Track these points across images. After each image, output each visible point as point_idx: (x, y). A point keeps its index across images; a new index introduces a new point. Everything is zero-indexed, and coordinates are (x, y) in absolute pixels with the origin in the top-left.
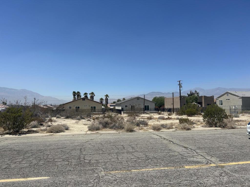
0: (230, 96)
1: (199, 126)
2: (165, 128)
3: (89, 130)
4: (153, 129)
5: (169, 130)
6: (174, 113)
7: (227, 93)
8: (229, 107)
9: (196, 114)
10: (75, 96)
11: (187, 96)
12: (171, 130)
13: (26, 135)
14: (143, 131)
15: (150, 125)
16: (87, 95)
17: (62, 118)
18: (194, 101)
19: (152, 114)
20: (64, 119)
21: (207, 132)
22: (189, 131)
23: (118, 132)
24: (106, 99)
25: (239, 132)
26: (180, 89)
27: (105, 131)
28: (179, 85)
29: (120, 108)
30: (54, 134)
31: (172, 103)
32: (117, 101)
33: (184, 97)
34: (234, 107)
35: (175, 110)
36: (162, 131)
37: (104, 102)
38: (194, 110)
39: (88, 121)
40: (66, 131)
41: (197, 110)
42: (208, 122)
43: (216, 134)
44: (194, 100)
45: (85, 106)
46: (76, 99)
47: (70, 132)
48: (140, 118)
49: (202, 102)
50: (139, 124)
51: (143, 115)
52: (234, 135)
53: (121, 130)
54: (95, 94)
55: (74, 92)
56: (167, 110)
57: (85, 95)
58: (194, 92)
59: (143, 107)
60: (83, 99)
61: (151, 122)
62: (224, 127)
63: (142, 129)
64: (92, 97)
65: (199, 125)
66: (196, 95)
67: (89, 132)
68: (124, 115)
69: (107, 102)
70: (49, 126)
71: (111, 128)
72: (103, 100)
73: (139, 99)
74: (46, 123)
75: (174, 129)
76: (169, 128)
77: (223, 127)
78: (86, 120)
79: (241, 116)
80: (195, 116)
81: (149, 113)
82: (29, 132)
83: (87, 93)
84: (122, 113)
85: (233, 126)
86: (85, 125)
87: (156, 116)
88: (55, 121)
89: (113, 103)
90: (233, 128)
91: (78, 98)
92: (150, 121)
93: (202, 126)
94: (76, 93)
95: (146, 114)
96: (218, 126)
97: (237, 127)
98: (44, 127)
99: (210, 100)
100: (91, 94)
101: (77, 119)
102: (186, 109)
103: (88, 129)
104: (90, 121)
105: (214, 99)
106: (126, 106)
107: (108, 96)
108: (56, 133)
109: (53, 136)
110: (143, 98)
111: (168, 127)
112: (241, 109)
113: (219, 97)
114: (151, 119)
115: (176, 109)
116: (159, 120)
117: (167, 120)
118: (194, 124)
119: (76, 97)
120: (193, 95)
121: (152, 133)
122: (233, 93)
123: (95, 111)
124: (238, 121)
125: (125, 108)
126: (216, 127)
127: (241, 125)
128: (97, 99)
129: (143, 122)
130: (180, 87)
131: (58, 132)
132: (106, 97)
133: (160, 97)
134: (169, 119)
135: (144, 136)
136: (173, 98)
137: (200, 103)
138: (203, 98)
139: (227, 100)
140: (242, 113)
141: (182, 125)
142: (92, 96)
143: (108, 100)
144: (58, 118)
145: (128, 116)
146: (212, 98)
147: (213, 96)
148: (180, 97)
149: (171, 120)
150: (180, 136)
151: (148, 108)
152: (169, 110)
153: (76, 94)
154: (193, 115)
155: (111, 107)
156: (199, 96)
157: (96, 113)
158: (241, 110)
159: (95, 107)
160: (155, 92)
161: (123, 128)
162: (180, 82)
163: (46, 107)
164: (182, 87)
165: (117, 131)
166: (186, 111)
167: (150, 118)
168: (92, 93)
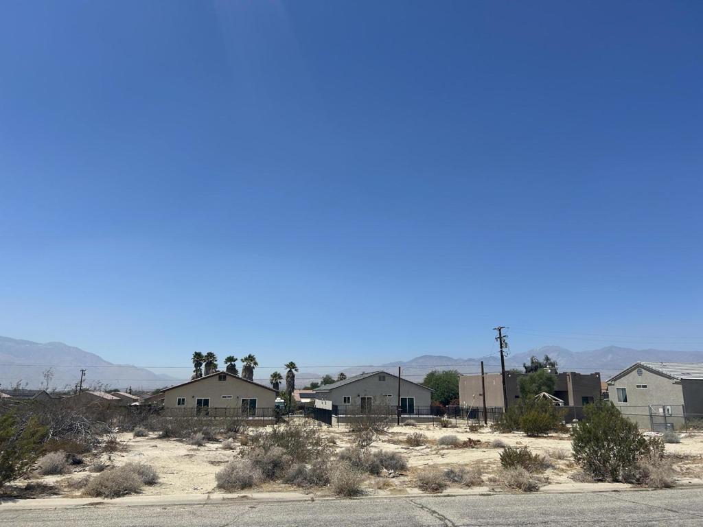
0: (647, 377)
1: (564, 477)
2: (456, 481)
3: (220, 487)
4: (420, 487)
5: (469, 491)
6: (486, 423)
7: (638, 367)
8: (647, 408)
9: (551, 429)
10: (201, 364)
11: (524, 370)
12: (477, 490)
13: (15, 502)
14: (389, 493)
15: (415, 469)
16: (236, 363)
17: (152, 435)
18: (543, 388)
19: (423, 426)
20: (156, 438)
21: (588, 502)
22: (532, 496)
23: (311, 495)
24: (288, 377)
25: (687, 500)
26: (501, 351)
27: (269, 492)
28: (499, 339)
29: (327, 405)
30: (106, 500)
31: (482, 393)
32: (322, 383)
33: (515, 374)
34: (661, 410)
35: (489, 415)
36: (448, 496)
37: (283, 384)
38: (544, 418)
39: (225, 448)
40: (148, 489)
41: (554, 416)
42: (591, 464)
43: (620, 510)
44: (544, 384)
45: (225, 398)
46: (201, 375)
47: (157, 494)
48: (386, 438)
49: (567, 392)
50: (377, 466)
51: (396, 429)
52: (675, 514)
53: (318, 490)
54: (257, 360)
55: (198, 356)
56: (467, 412)
57: (229, 363)
58: (541, 360)
59: (394, 402)
60: (222, 376)
61: (419, 454)
62: (639, 482)
63: (386, 485)
64: (249, 370)
65: (563, 470)
66: (548, 370)
67: (218, 495)
68: (338, 428)
69: (291, 386)
70: (101, 469)
71: (290, 481)
72: (280, 377)
73: (384, 377)
74: (95, 455)
75: (487, 486)
76: (470, 485)
77: (638, 480)
78: (220, 445)
79: (686, 437)
80: (549, 435)
81: (412, 421)
82: (29, 492)
83: (235, 358)
84: (334, 420)
85: (667, 479)
86: (212, 463)
87: (434, 432)
88: (126, 449)
89: (309, 386)
90: (668, 486)
91: (207, 373)
92: (414, 453)
93: (574, 478)
94: (202, 357)
95: (406, 425)
96: (620, 478)
97: (680, 482)
98: (84, 470)
99: (589, 387)
100: (246, 359)
101: (194, 441)
102: (522, 412)
103: (215, 484)
104: (231, 449)
105: (601, 381)
106: (346, 400)
107: (293, 368)
108: (113, 497)
109: (100, 511)
110: (397, 375)
111: (467, 478)
112: (682, 415)
113: (616, 379)
114: (418, 445)
115: (493, 411)
116: (443, 449)
117: (467, 449)
118: (548, 466)
119: (203, 367)
120: (539, 371)
121: (418, 501)
122: (654, 368)
123: (254, 415)
124: (678, 458)
125: (342, 405)
126: (616, 481)
127: (688, 473)
128: (262, 375)
129: (391, 459)
130: (501, 344)
131: (118, 494)
132: (290, 371)
133: (446, 374)
134: (471, 444)
135: (390, 514)
136: (483, 378)
137: (562, 394)
138: (568, 380)
139: (638, 386)
140: (685, 427)
141: (511, 473)
142: (250, 366)
143: (294, 380)
144: (138, 435)
145: (350, 432)
146: (595, 378)
147: (598, 374)
148: (504, 373)
149: (477, 448)
150: (503, 515)
151: (411, 406)
152: (473, 414)
153: (203, 361)
154: (542, 432)
155: (303, 401)
156: (559, 372)
157: (256, 418)
158: (683, 421)
159: (253, 402)
160: (431, 357)
161: (327, 481)
162: (500, 330)
163: (115, 398)
164: (506, 347)
165: (307, 491)
166: (521, 419)
167: (415, 442)
168: (250, 356)
